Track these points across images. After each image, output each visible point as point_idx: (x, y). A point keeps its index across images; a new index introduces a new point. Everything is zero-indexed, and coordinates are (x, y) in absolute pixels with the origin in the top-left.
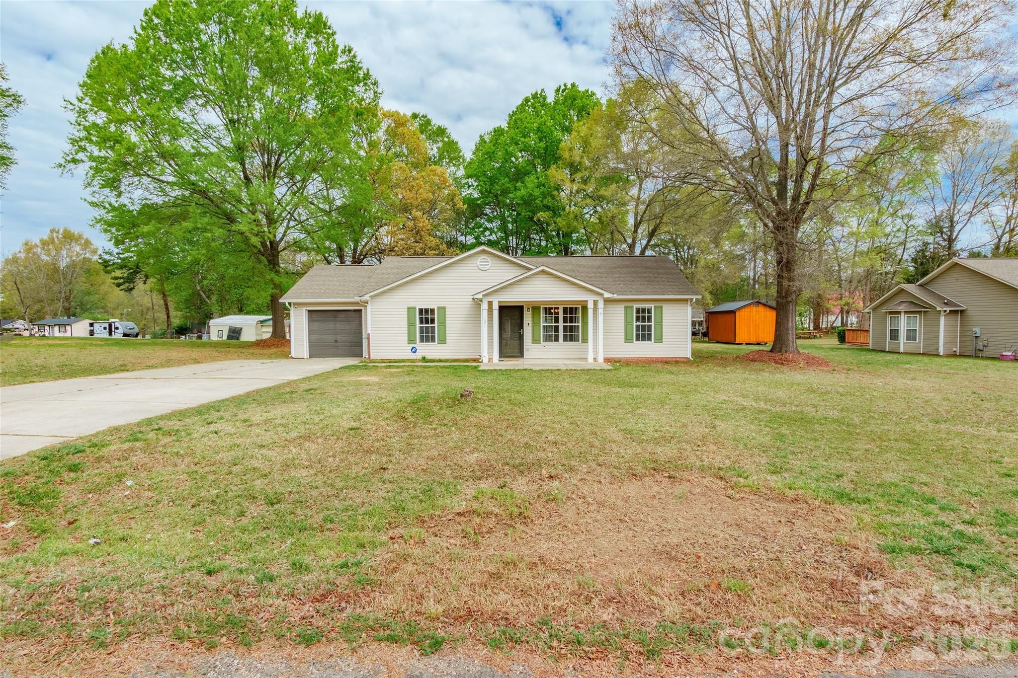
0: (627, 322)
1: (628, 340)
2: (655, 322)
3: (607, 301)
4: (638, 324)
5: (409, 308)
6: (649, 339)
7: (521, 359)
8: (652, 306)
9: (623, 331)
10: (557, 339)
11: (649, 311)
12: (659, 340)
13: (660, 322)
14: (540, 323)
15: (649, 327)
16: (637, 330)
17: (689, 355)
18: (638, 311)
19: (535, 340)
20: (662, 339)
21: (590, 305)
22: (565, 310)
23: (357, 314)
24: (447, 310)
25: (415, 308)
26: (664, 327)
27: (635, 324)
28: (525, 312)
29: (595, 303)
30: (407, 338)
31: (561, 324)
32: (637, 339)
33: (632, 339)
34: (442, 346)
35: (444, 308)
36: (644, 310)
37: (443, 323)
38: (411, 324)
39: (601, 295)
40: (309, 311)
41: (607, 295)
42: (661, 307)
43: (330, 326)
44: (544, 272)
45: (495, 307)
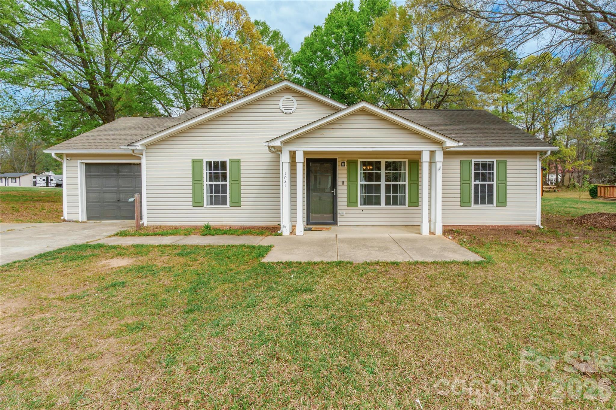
0: (464, 181)
1: (464, 202)
2: (498, 180)
3: (448, 154)
4: (477, 182)
5: (194, 161)
6: (490, 202)
7: (333, 227)
8: (494, 160)
9: (459, 191)
10: (378, 203)
11: (491, 166)
12: (502, 203)
13: (503, 181)
14: (356, 180)
15: (491, 187)
16: (476, 191)
17: (538, 222)
18: (476, 165)
19: (352, 203)
20: (505, 201)
21: (425, 157)
22: (388, 165)
24: (242, 163)
25: (201, 161)
26: (508, 187)
27: (473, 183)
28: (339, 167)
29: (432, 153)
30: (191, 199)
31: (383, 183)
32: (476, 202)
33: (470, 202)
34: (235, 210)
35: (238, 161)
36: (484, 166)
37: (237, 181)
38: (197, 181)
39: (439, 143)
40: (87, 164)
41: (449, 143)
42: (505, 162)
43: (111, 182)
44: (363, 111)
45: (300, 158)
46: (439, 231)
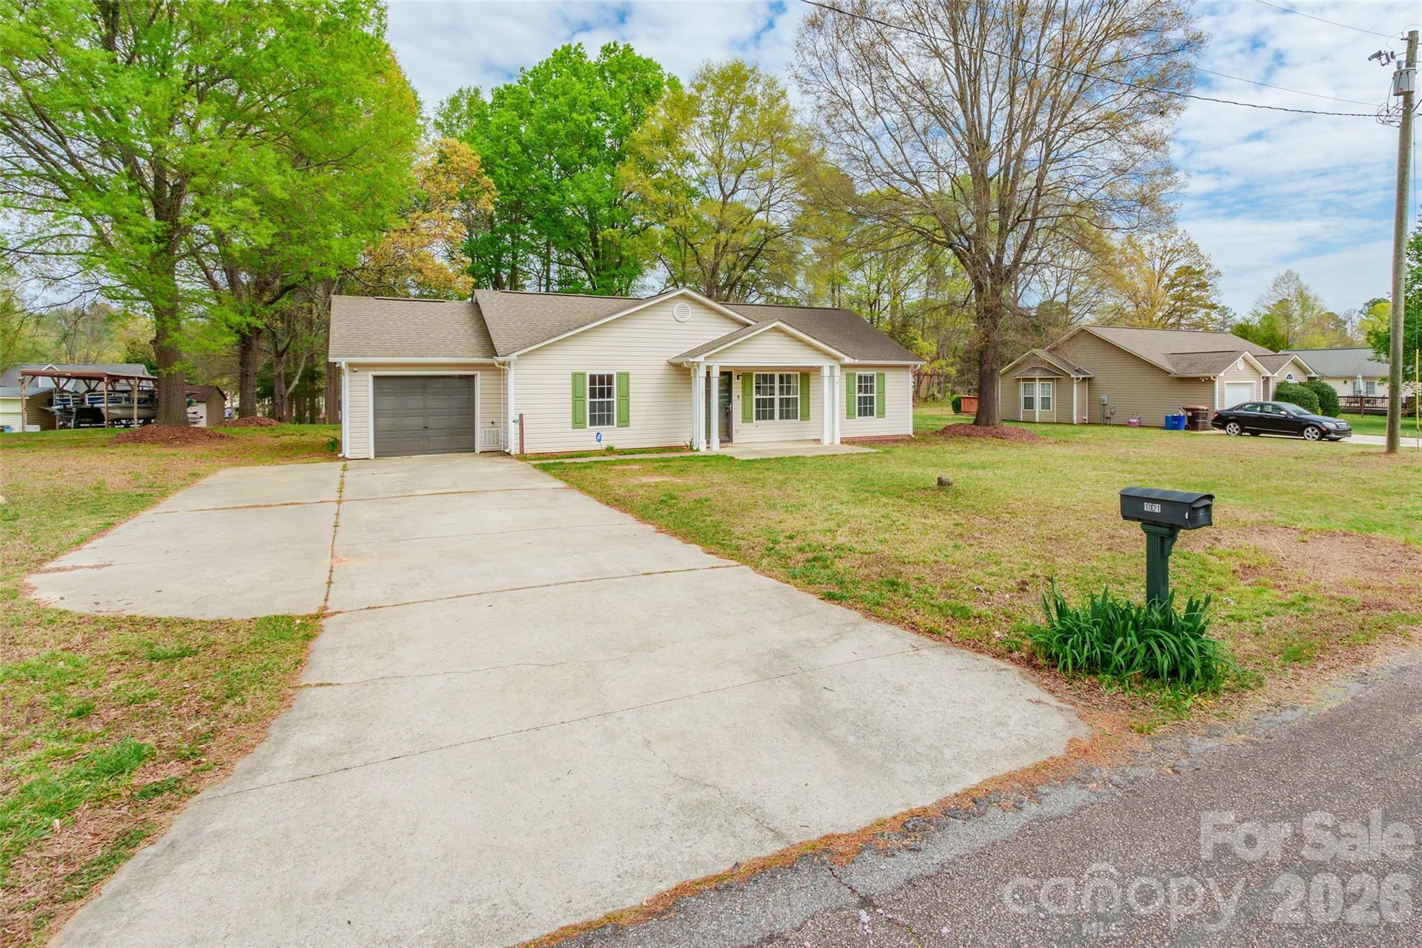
0: (849, 392)
1: (850, 415)
2: (878, 392)
3: (843, 366)
4: (861, 394)
5: (575, 375)
6: (872, 414)
7: (730, 445)
8: (874, 372)
9: (845, 404)
10: (772, 417)
11: (872, 378)
12: (882, 414)
13: (882, 393)
14: (752, 394)
15: (872, 398)
16: (860, 403)
17: (911, 433)
18: (860, 378)
19: (746, 419)
20: (884, 413)
21: (826, 372)
22: (781, 377)
23: (465, 382)
24: (631, 377)
25: (583, 375)
26: (886, 399)
27: (857, 395)
28: (734, 381)
29: (832, 368)
30: (571, 420)
31: (777, 397)
32: (860, 415)
33: (855, 414)
34: (623, 431)
35: (627, 374)
36: (866, 378)
37: (625, 397)
38: (577, 398)
39: (836, 359)
40: (375, 378)
41: (848, 360)
42: (883, 375)
43: (416, 401)
44: (776, 329)
45: (715, 373)
46: (837, 442)
